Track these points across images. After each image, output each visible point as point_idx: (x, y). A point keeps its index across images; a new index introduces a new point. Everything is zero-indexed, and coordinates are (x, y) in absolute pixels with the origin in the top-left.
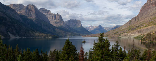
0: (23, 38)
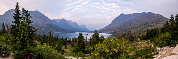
0: (60, 32)
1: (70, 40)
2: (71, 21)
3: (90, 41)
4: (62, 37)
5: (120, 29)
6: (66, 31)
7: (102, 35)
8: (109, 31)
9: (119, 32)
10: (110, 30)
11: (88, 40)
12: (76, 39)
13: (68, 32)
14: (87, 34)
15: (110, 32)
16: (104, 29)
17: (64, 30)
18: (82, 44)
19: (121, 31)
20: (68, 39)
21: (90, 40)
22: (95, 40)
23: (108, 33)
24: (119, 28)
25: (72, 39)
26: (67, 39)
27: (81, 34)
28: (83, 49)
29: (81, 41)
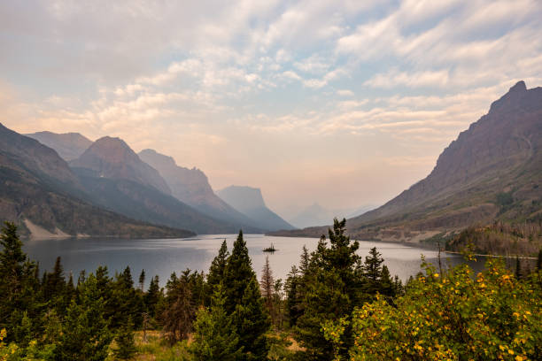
0: (80, 236)
1: (154, 286)
2: (169, 160)
3: (291, 295)
4: (101, 272)
5: (510, 213)
6: (127, 227)
7: (374, 251)
8: (421, 228)
9: (507, 239)
10: (432, 216)
11: (277, 286)
12: (201, 277)
13: (140, 236)
14: (271, 250)
15: (430, 234)
16: (385, 214)
17: (115, 217)
18: (247, 316)
19: (525, 229)
20: (136, 285)
21: (294, 285)
22: (332, 283)
23: (415, 240)
24: (505, 202)
25: (174, 283)
26: (129, 284)
27: (240, 245)
28: (254, 351)
29: (241, 289)
